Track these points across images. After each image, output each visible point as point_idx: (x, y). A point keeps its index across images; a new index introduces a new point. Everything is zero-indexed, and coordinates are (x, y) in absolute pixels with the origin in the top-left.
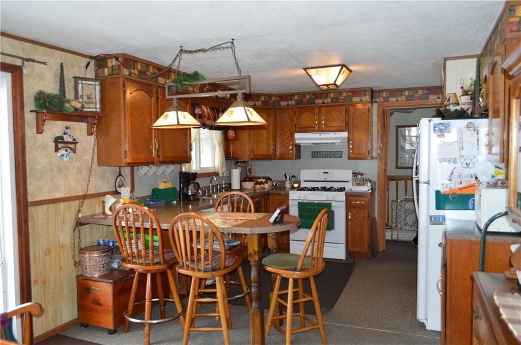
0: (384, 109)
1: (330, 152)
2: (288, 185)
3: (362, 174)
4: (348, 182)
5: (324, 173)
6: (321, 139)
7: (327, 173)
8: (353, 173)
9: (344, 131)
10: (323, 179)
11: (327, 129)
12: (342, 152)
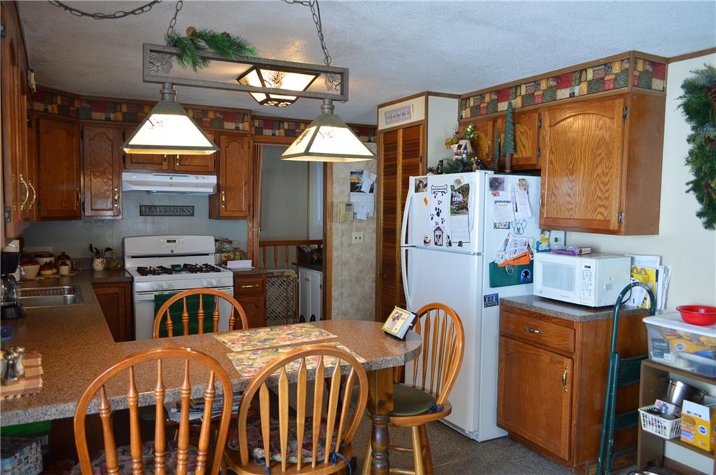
0: (257, 144)
1: (173, 206)
2: (100, 265)
3: (230, 242)
4: (208, 254)
5: (168, 241)
6: (171, 185)
7: (175, 241)
8: (216, 241)
9: (211, 175)
10: (169, 252)
11: (182, 168)
12: (193, 207)
